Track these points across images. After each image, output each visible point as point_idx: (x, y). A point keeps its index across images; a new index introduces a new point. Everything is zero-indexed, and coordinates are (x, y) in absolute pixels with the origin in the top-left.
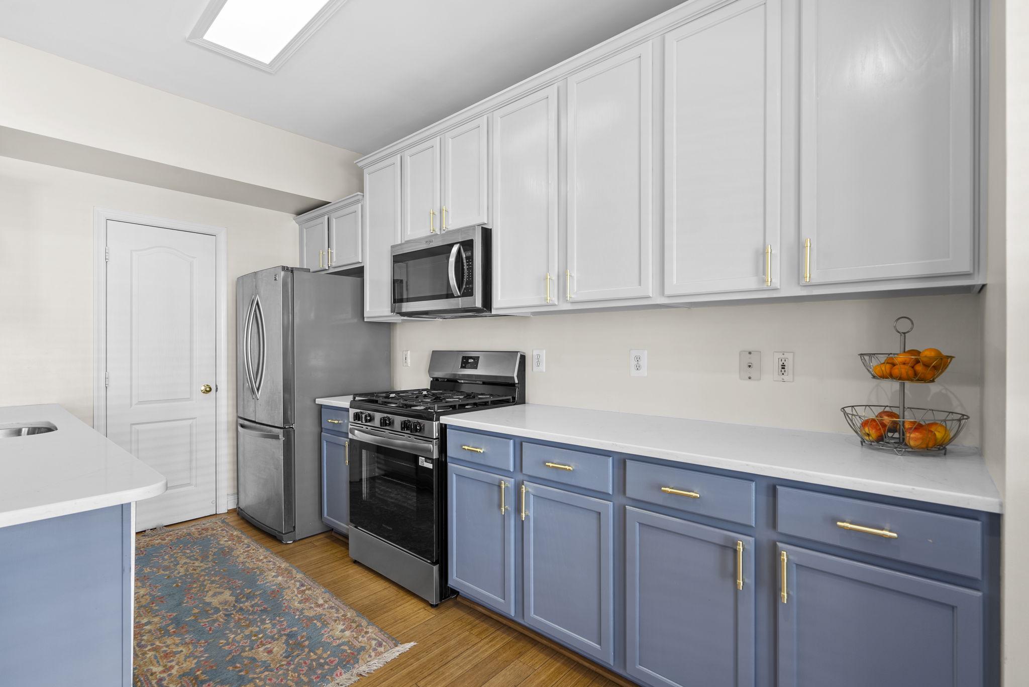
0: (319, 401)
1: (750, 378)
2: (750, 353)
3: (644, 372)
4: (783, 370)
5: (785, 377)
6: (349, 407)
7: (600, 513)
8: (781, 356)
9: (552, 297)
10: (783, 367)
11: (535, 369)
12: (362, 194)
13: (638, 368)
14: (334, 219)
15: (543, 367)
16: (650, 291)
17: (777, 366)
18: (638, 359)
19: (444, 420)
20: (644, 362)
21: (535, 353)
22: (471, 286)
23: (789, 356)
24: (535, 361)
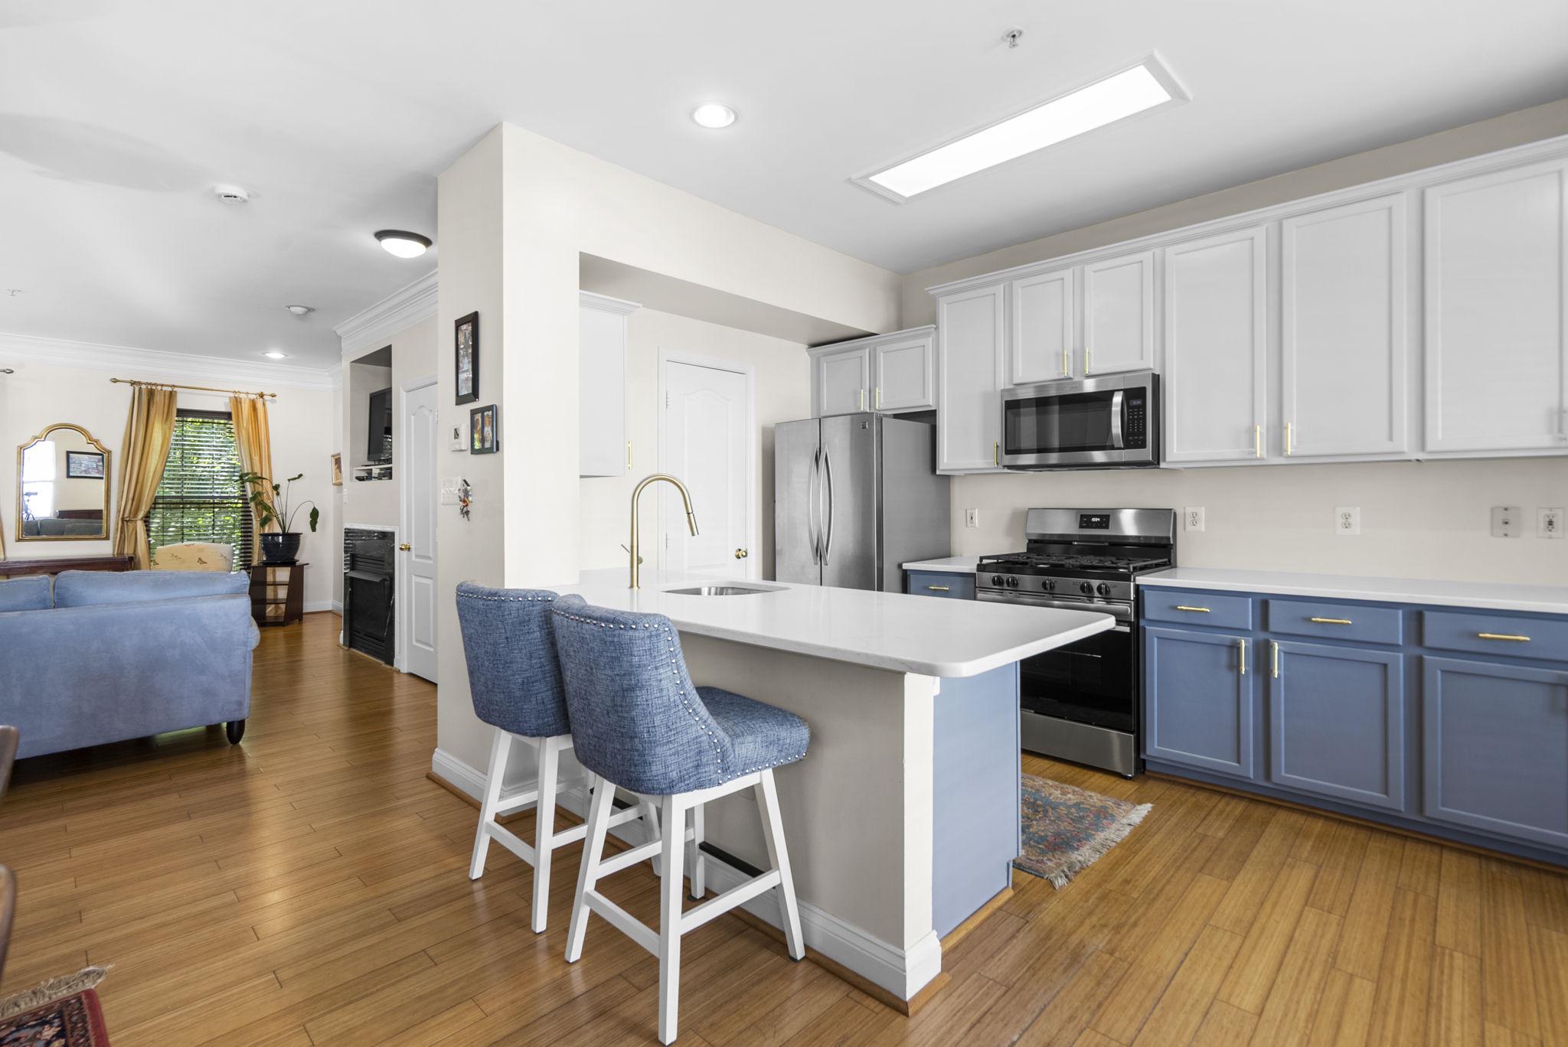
0: (906, 566)
1: (1506, 535)
2: (1506, 509)
3: (1356, 529)
4: (1550, 527)
5: (1553, 534)
6: (975, 571)
7: (1385, 666)
8: (1547, 512)
9: (1260, 450)
10: (1551, 523)
11: (1189, 527)
12: (934, 326)
13: (1347, 526)
14: (882, 354)
15: (1202, 526)
16: (1405, 444)
17: (1543, 524)
18: (1347, 516)
19: (1142, 580)
20: (1356, 519)
21: (1189, 510)
22: (1141, 437)
23: (1560, 513)
24: (1189, 519)
